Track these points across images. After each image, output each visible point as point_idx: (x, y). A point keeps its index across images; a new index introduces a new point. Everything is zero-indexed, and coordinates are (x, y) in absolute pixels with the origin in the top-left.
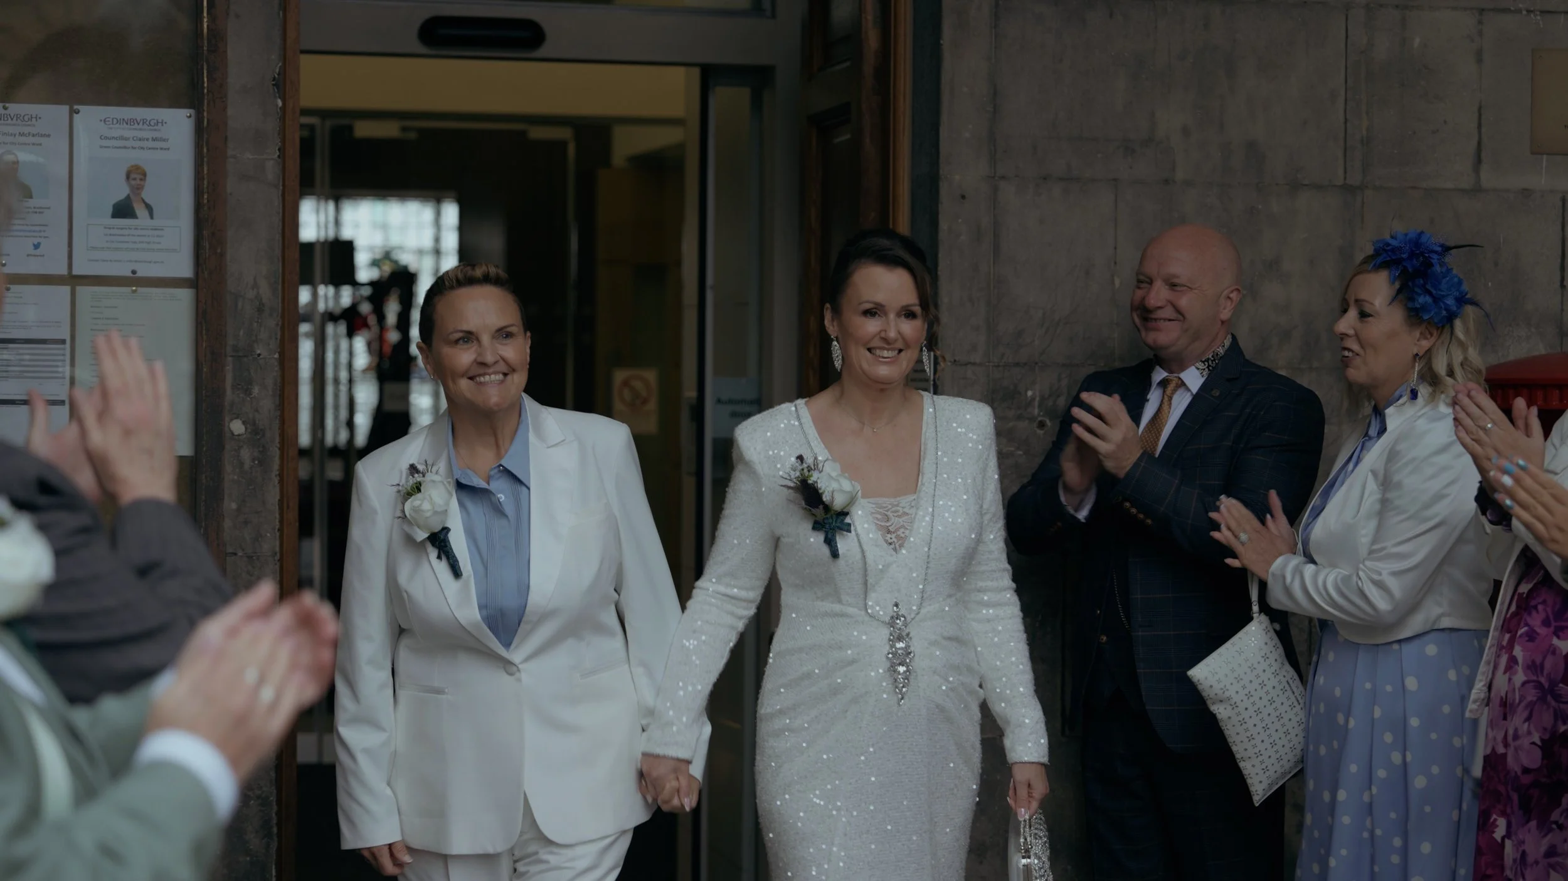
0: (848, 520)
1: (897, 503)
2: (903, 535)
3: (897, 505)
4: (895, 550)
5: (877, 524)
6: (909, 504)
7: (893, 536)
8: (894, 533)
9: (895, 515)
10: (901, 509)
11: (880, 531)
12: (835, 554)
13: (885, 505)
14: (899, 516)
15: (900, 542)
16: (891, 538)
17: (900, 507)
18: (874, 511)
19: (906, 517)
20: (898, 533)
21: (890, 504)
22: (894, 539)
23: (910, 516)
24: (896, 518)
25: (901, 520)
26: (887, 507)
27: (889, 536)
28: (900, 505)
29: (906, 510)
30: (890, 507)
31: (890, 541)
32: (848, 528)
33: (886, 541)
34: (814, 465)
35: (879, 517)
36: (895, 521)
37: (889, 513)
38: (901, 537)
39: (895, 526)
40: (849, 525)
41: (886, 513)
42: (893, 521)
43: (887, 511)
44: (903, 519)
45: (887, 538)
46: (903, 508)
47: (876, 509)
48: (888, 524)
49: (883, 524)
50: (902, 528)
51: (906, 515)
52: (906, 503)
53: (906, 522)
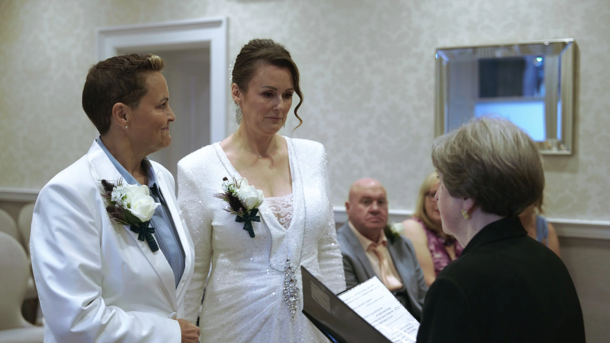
0: (258, 215)
1: (283, 199)
2: (289, 218)
3: (283, 201)
4: (285, 227)
5: (273, 213)
6: (290, 199)
7: (284, 219)
8: (284, 217)
9: (283, 206)
10: (286, 203)
11: (276, 217)
12: (252, 235)
13: (276, 201)
14: (286, 207)
15: (288, 222)
16: (283, 221)
17: (285, 201)
18: (271, 205)
19: (290, 207)
20: (287, 217)
21: (279, 200)
22: (285, 221)
23: (292, 206)
24: (284, 208)
25: (287, 209)
26: (278, 202)
27: (281, 219)
28: (285, 200)
29: (289, 203)
30: (279, 202)
31: (282, 222)
32: (258, 219)
33: (280, 222)
34: (234, 183)
35: (275, 208)
36: (284, 211)
37: (280, 206)
38: (288, 219)
39: (284, 213)
40: (259, 217)
41: (277, 205)
42: (282, 210)
43: (278, 204)
44: (288, 208)
45: (280, 221)
46: (287, 202)
47: (271, 204)
48: (280, 212)
49: (277, 212)
50: (288, 214)
51: (289, 206)
52: (288, 199)
53: (290, 210)
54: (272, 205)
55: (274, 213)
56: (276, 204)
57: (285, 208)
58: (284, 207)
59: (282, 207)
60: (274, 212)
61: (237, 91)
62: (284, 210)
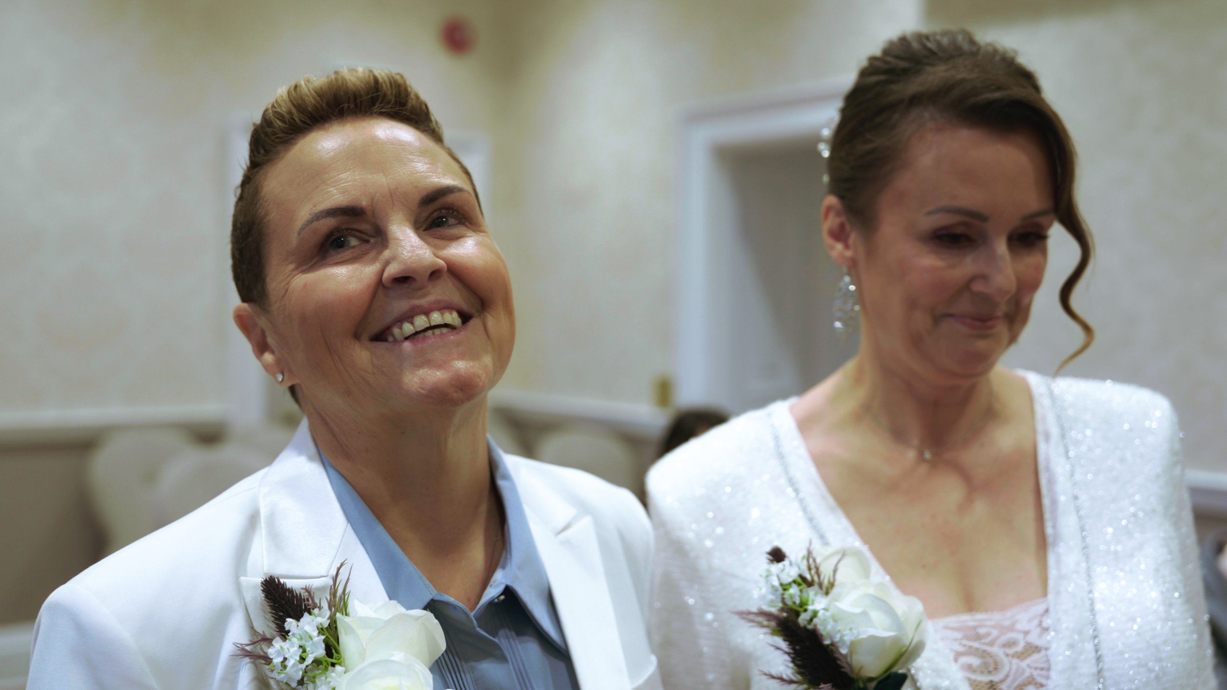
1: (1008, 623)
3: (1011, 628)
5: (968, 680)
6: (1036, 622)
9: (1011, 651)
10: (1020, 637)
13: (982, 631)
14: (1021, 656)
17: (1018, 631)
18: (961, 649)
19: (1035, 657)
21: (995, 627)
23: (1043, 653)
24: (1015, 661)
25: (1024, 664)
26: (988, 634)
28: (1019, 627)
29: (1033, 638)
30: (995, 633)
34: (810, 569)
35: (975, 661)
36: (1012, 671)
37: (996, 650)
39: (1014, 680)
41: (987, 648)
42: (1006, 669)
43: (991, 644)
44: (1028, 661)
46: (1026, 633)
47: (965, 642)
48: (996, 678)
49: (985, 678)
50: (1029, 683)
51: (1033, 652)
52: (1030, 621)
53: (1036, 669)
54: (965, 646)
55: (975, 681)
56: (983, 641)
57: (1018, 657)
58: (1013, 656)
59: (1007, 655)
60: (973, 677)
61: (842, 226)
62: (1014, 667)
